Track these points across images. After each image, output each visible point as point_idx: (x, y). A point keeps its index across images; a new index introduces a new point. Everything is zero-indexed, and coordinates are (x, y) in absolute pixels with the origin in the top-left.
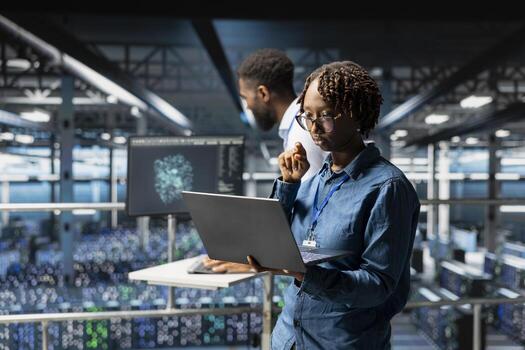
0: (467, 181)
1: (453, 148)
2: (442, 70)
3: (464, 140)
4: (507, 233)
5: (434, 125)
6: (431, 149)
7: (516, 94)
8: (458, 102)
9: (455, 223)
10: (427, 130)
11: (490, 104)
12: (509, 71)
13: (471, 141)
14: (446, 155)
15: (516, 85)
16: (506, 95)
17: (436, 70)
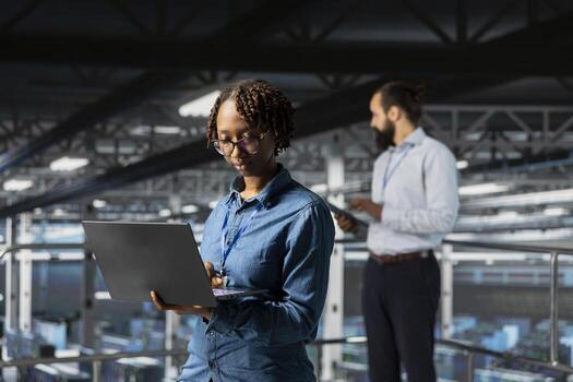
0: (54, 261)
1: (36, 222)
2: (28, 125)
3: (52, 212)
4: (105, 324)
5: (14, 193)
6: (9, 222)
7: (116, 155)
8: (48, 165)
9: (38, 314)
10: (5, 199)
11: (86, 167)
12: (110, 128)
13: (59, 213)
14: (27, 231)
15: (117, 146)
16: (104, 156)
17: (20, 124)
